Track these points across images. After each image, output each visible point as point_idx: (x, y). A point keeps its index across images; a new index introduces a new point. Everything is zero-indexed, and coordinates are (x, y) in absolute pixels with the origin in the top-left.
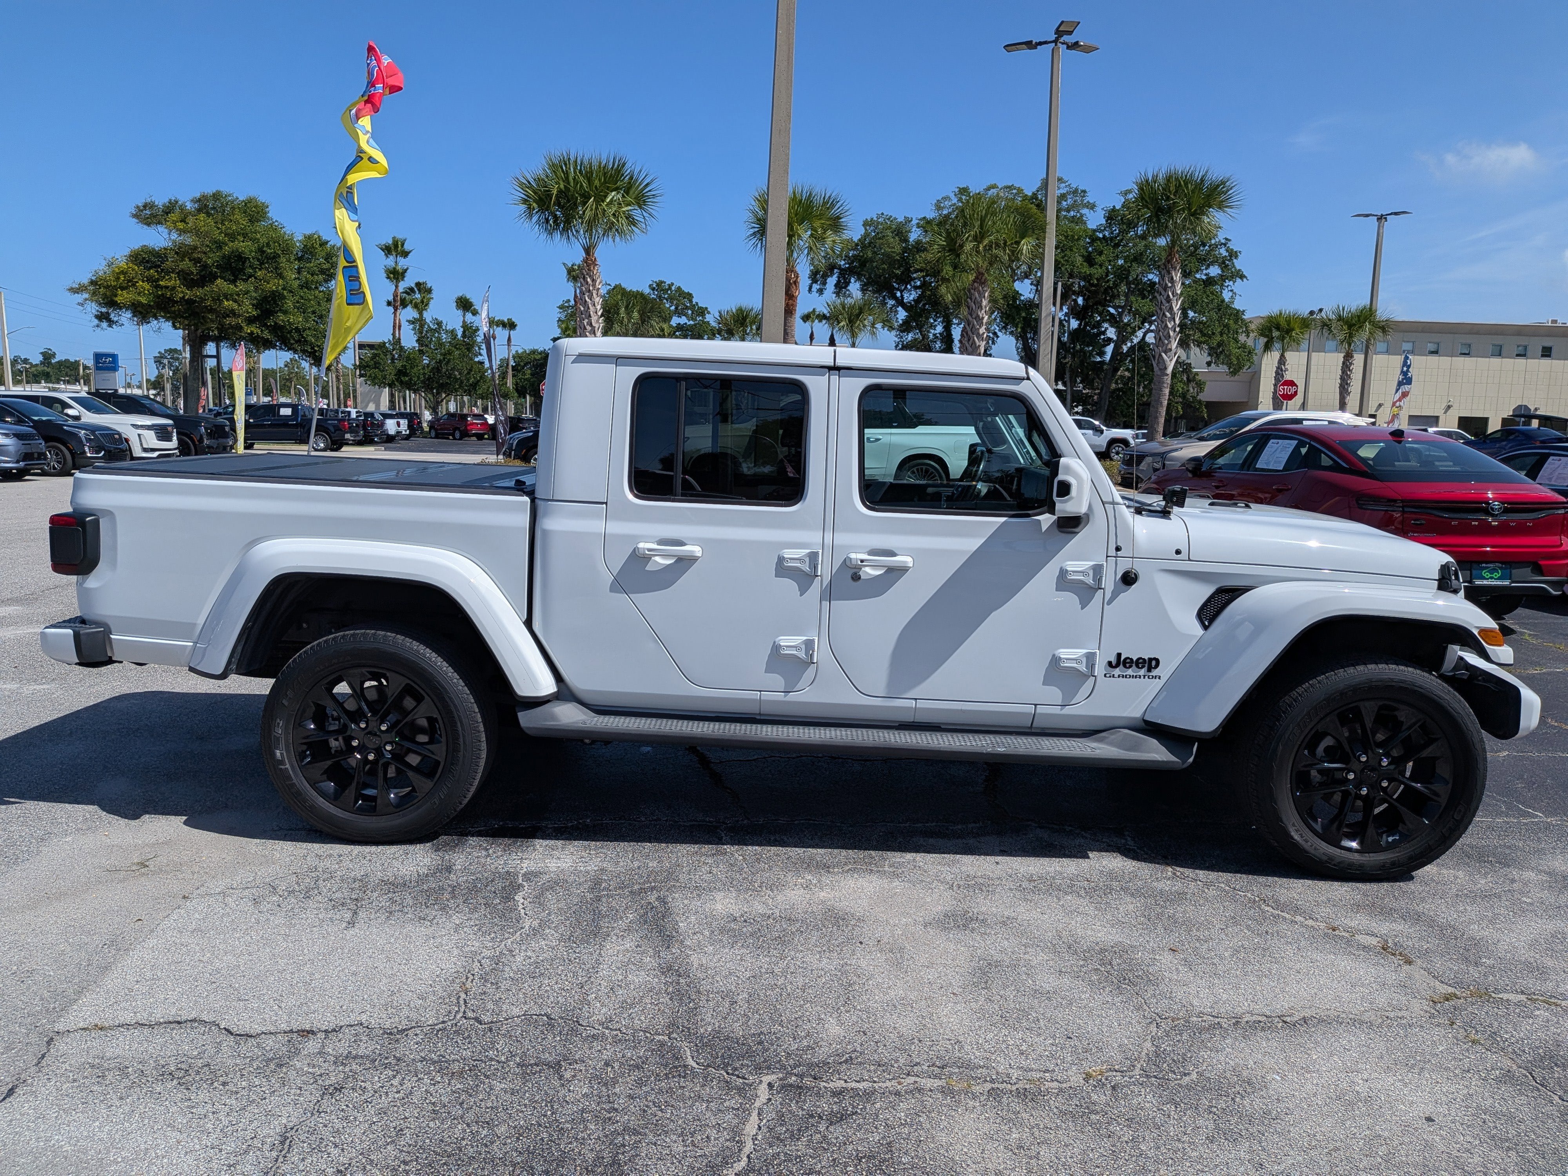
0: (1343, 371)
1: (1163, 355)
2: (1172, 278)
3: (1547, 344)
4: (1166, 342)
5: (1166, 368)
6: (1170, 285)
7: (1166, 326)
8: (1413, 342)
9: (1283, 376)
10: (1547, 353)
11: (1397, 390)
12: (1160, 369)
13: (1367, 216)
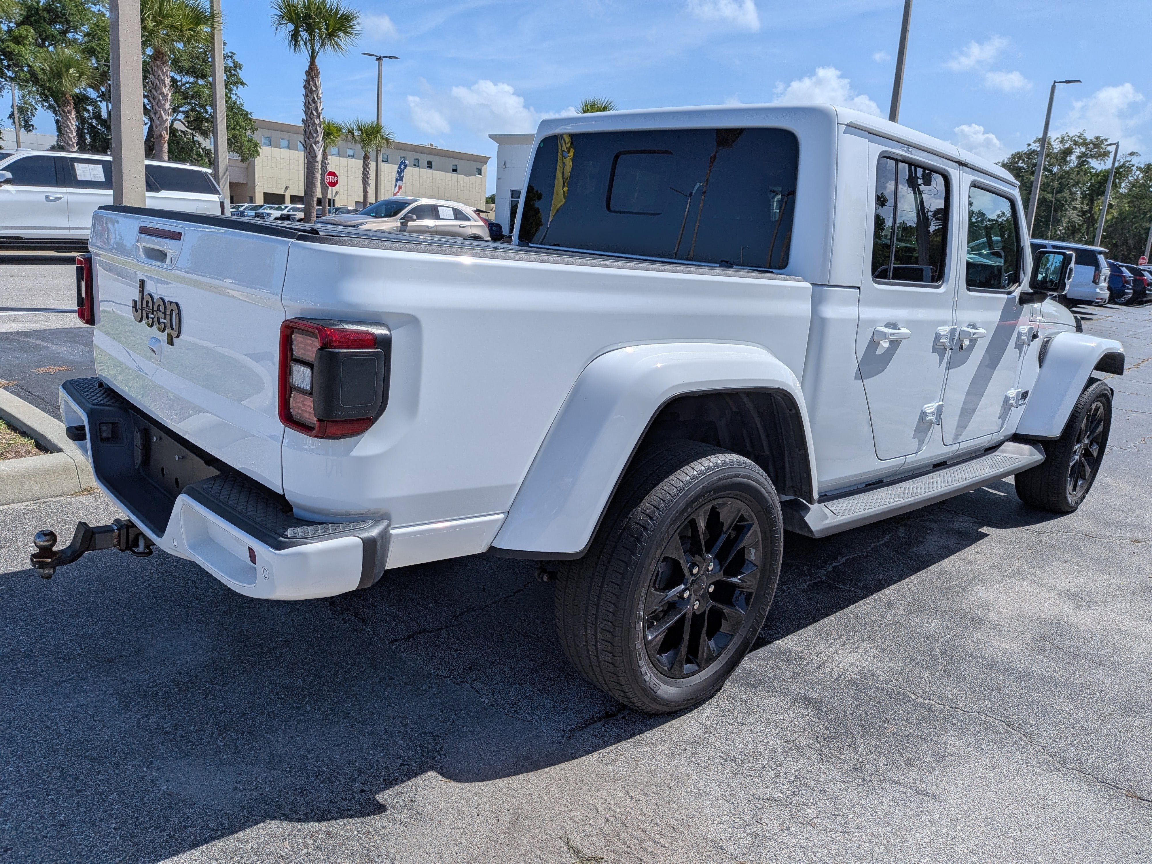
0: (364, 169)
1: (314, 145)
2: (316, 84)
3: (430, 160)
4: (315, 135)
5: (316, 157)
6: (314, 89)
7: (314, 122)
8: (354, 150)
9: (326, 168)
10: (430, 165)
11: (396, 185)
12: (312, 157)
13: (371, 55)
